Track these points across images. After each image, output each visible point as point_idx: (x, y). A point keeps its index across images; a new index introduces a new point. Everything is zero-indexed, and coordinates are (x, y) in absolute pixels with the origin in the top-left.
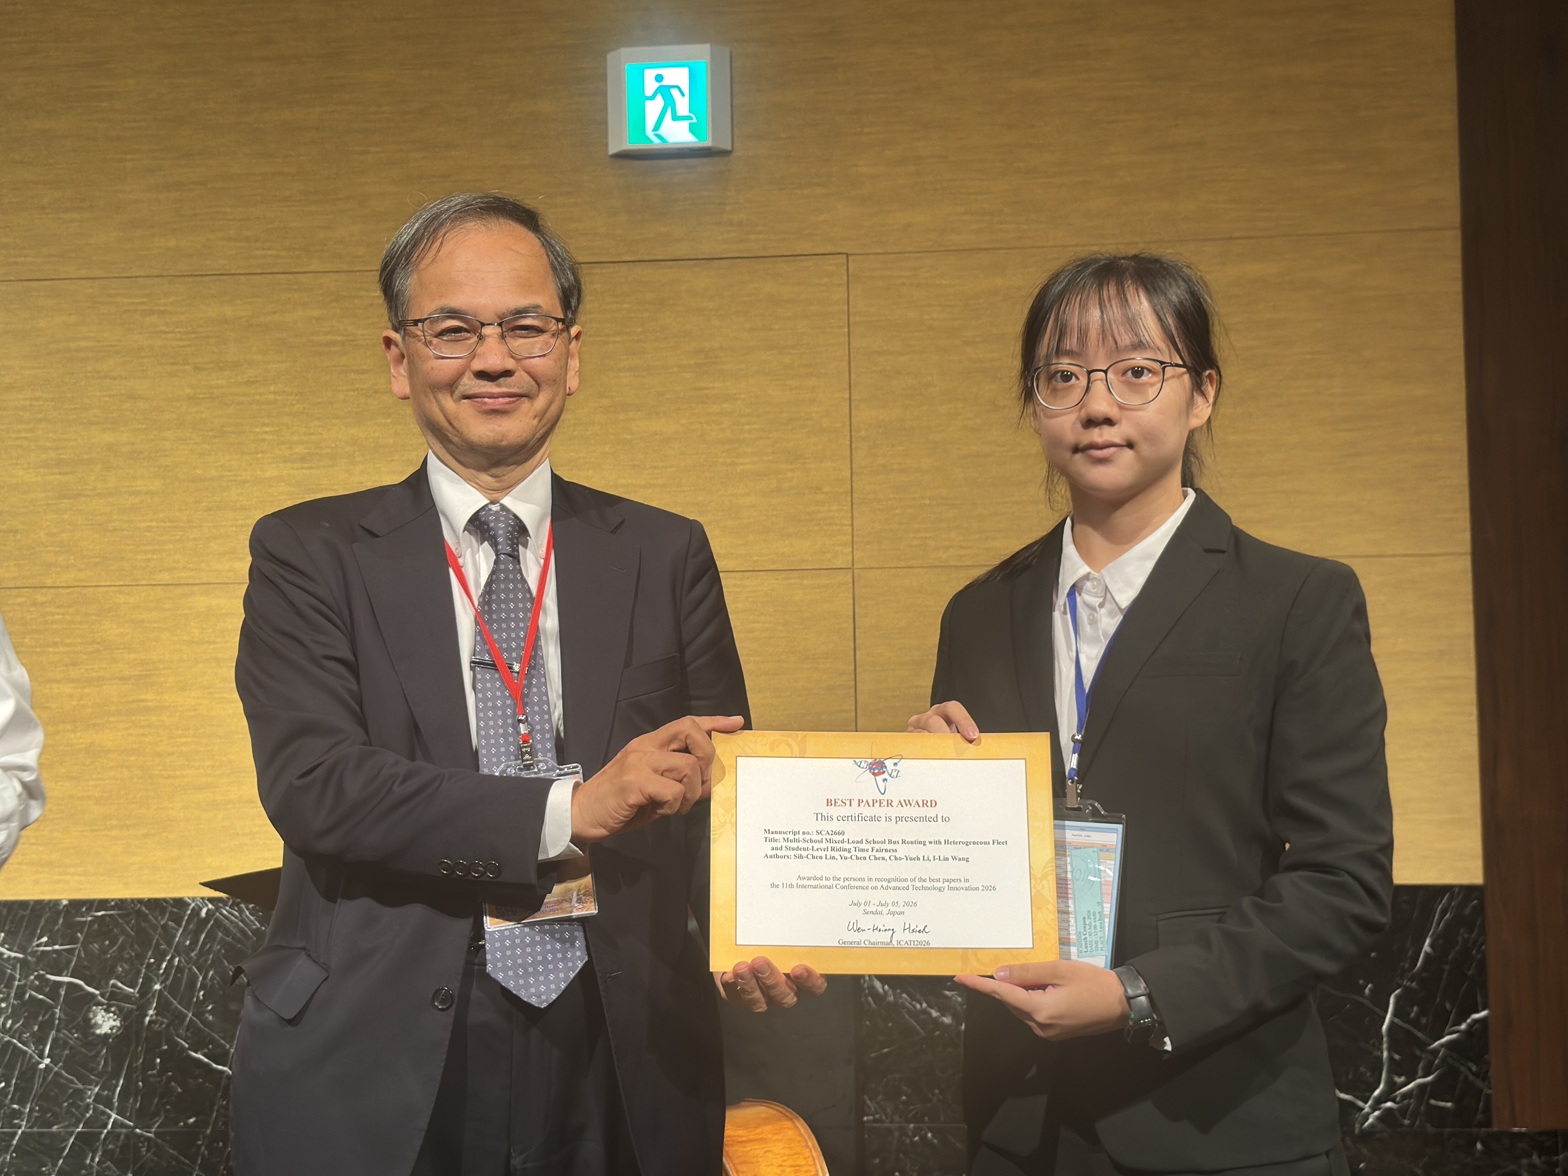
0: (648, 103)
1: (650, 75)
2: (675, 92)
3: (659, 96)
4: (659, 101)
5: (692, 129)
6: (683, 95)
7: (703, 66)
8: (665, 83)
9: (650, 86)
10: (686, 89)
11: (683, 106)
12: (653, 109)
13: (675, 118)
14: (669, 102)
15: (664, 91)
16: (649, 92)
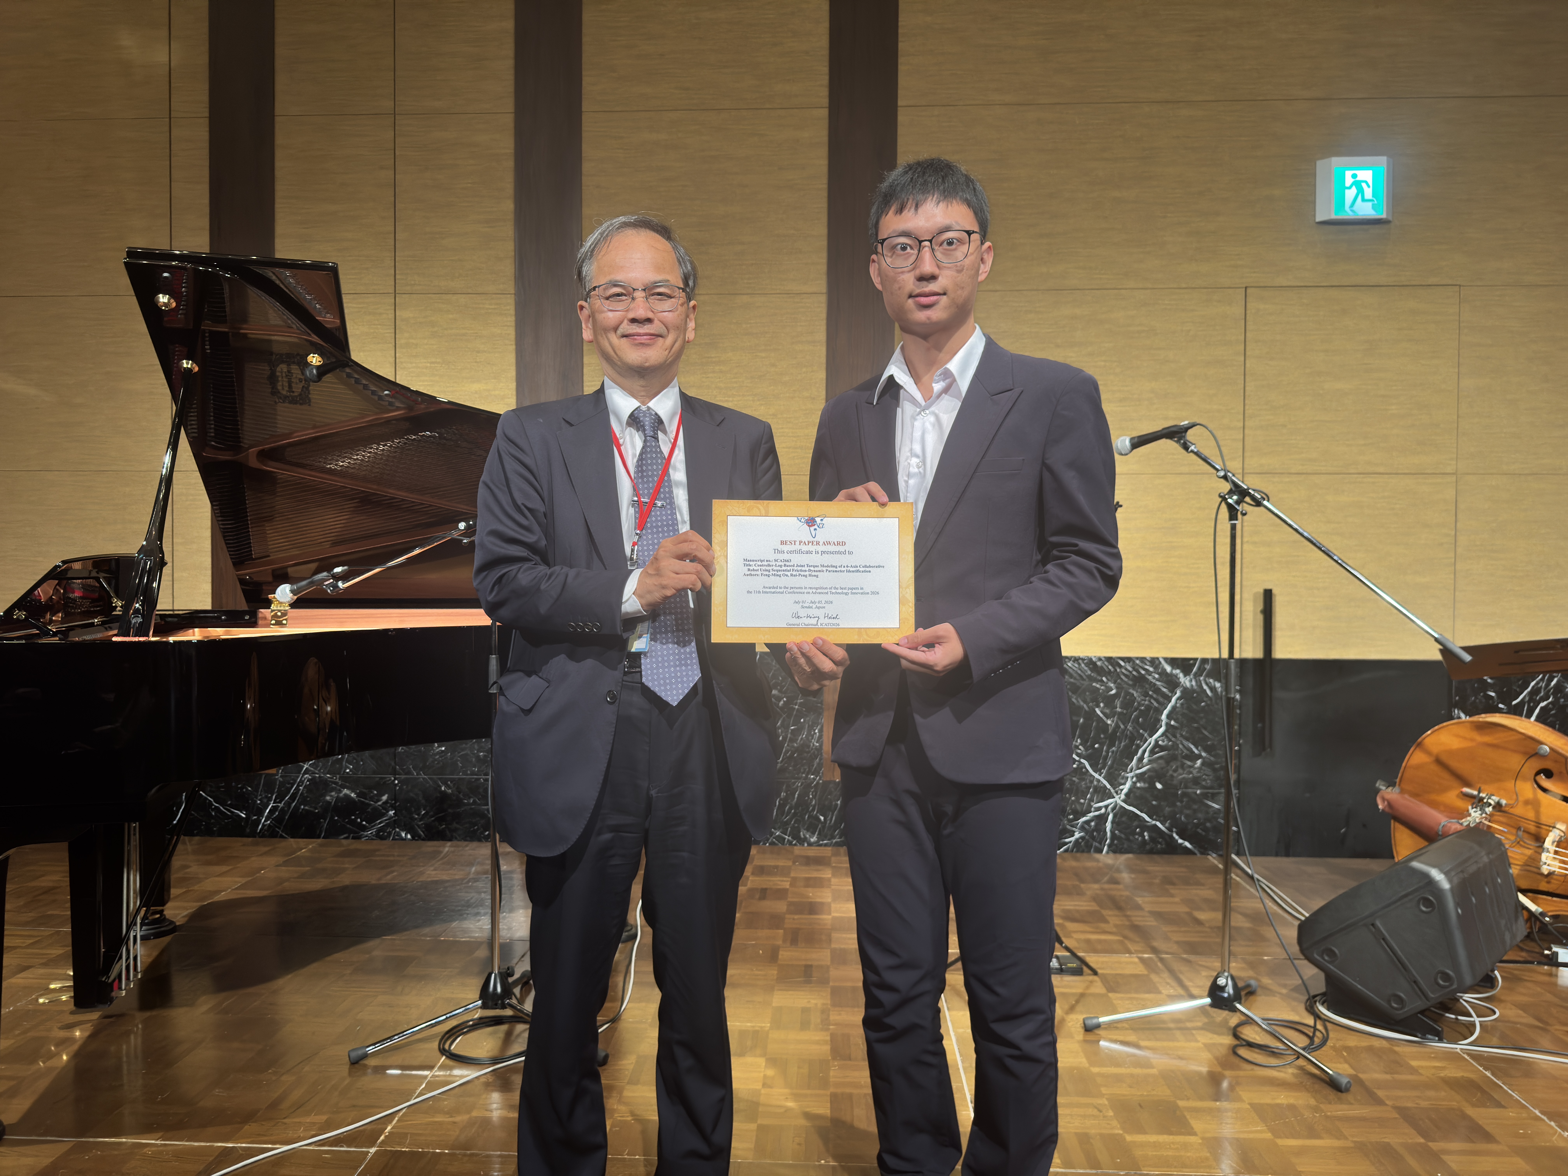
0: (1347, 191)
1: (1348, 174)
2: (1364, 185)
3: (1354, 188)
4: (1354, 191)
5: (1373, 207)
6: (1369, 186)
7: (1382, 170)
8: (1358, 179)
9: (1349, 181)
10: (1371, 184)
11: (1368, 193)
12: (1350, 194)
13: (1363, 200)
14: (1360, 191)
15: (1357, 184)
16: (1348, 184)
